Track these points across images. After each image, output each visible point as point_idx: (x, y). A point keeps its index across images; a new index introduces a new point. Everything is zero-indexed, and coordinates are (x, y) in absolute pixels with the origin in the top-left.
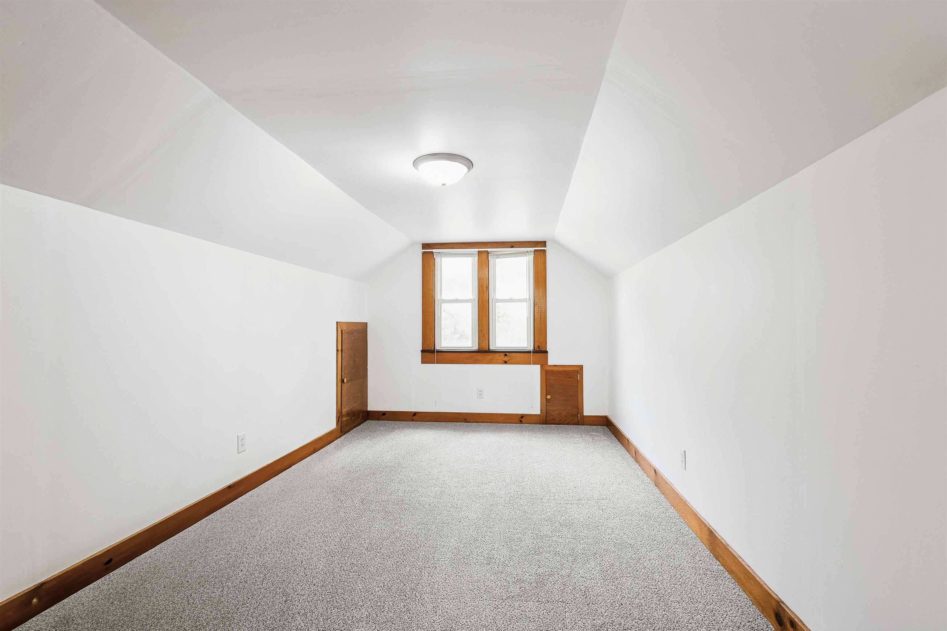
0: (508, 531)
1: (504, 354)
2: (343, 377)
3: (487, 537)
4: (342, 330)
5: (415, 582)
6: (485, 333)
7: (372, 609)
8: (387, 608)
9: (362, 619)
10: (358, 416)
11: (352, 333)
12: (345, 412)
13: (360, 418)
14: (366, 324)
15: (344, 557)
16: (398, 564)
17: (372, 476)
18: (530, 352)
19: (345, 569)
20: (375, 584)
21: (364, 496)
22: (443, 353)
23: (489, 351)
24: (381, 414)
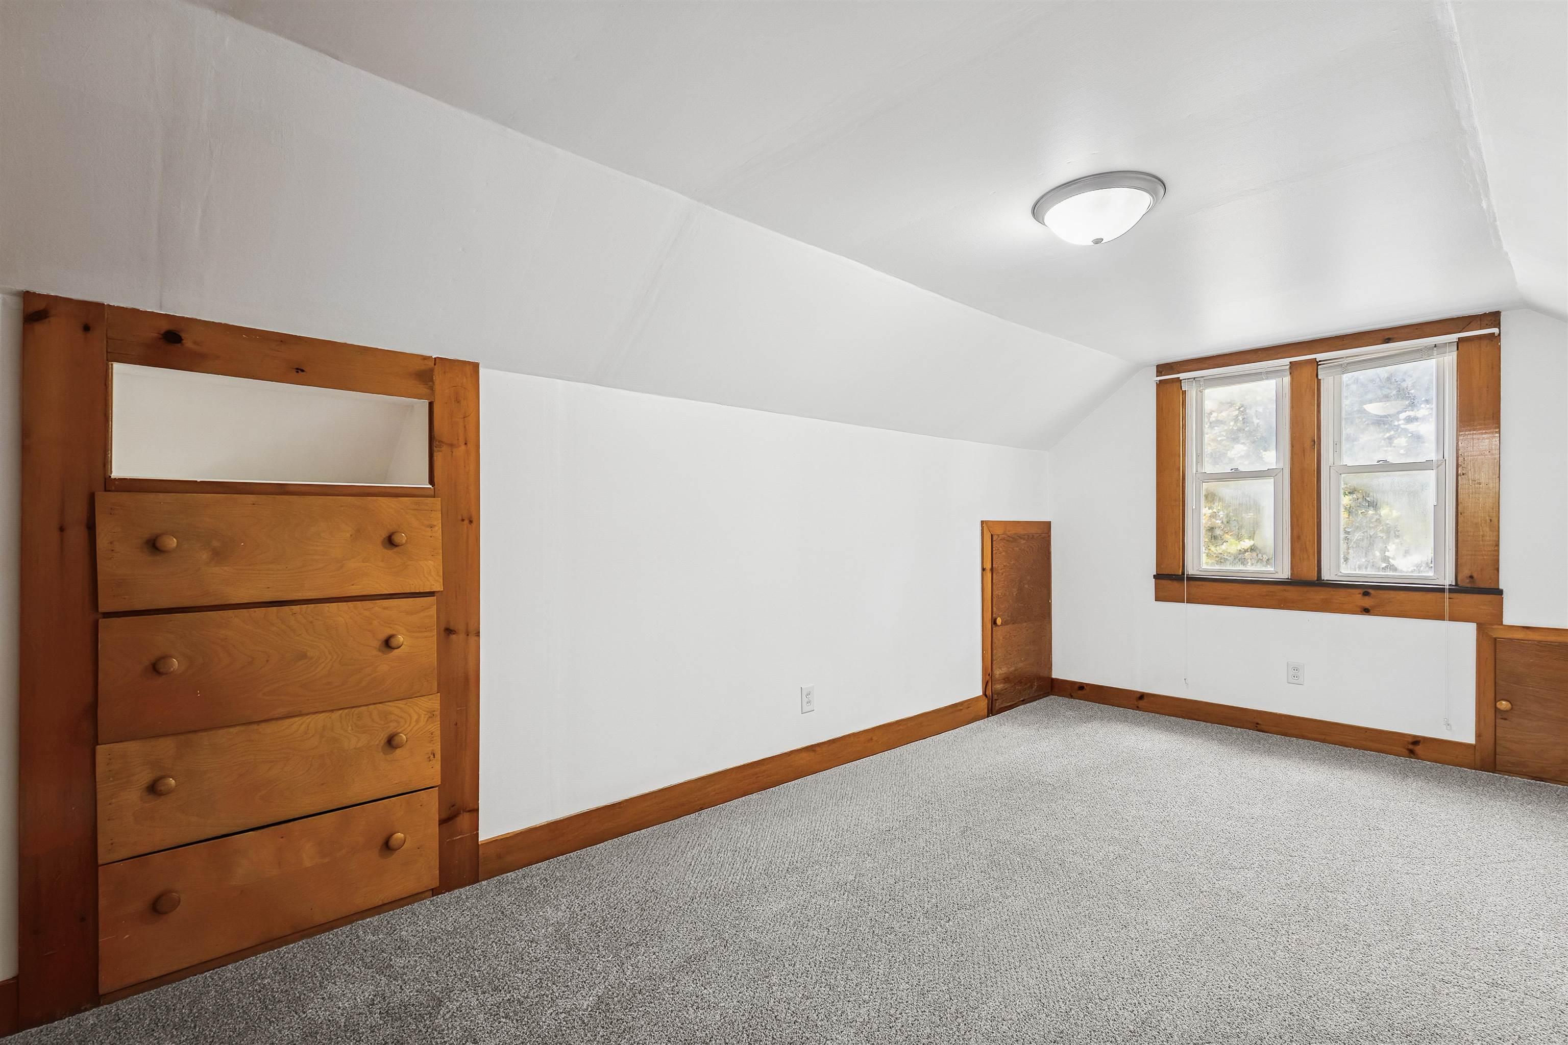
0: (1227, 986)
1: (1361, 591)
2: (994, 616)
3: (1167, 980)
4: (992, 535)
5: (971, 1003)
6: (1308, 543)
7: (877, 1014)
8: (900, 1024)
9: (854, 1023)
10: (1029, 684)
11: (1015, 540)
12: (999, 674)
13: (1034, 689)
14: (1048, 524)
15: (886, 912)
16: (961, 958)
17: (1005, 792)
18: (1442, 590)
19: (875, 933)
20: (905, 976)
21: (971, 824)
22: (1203, 583)
23: (1320, 583)
24: (1076, 687)
